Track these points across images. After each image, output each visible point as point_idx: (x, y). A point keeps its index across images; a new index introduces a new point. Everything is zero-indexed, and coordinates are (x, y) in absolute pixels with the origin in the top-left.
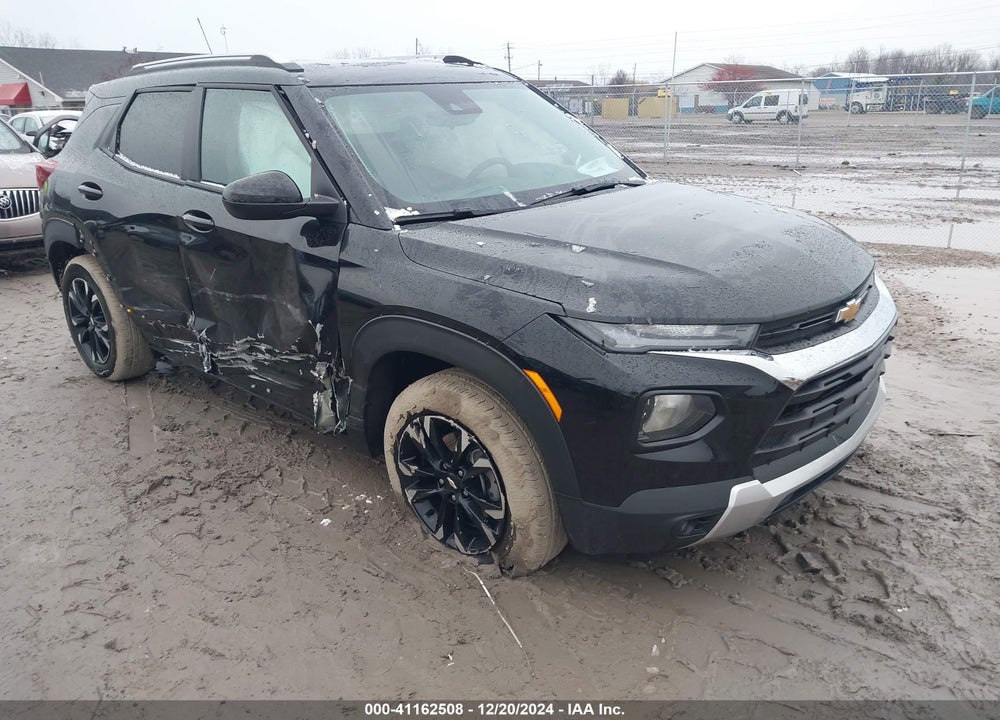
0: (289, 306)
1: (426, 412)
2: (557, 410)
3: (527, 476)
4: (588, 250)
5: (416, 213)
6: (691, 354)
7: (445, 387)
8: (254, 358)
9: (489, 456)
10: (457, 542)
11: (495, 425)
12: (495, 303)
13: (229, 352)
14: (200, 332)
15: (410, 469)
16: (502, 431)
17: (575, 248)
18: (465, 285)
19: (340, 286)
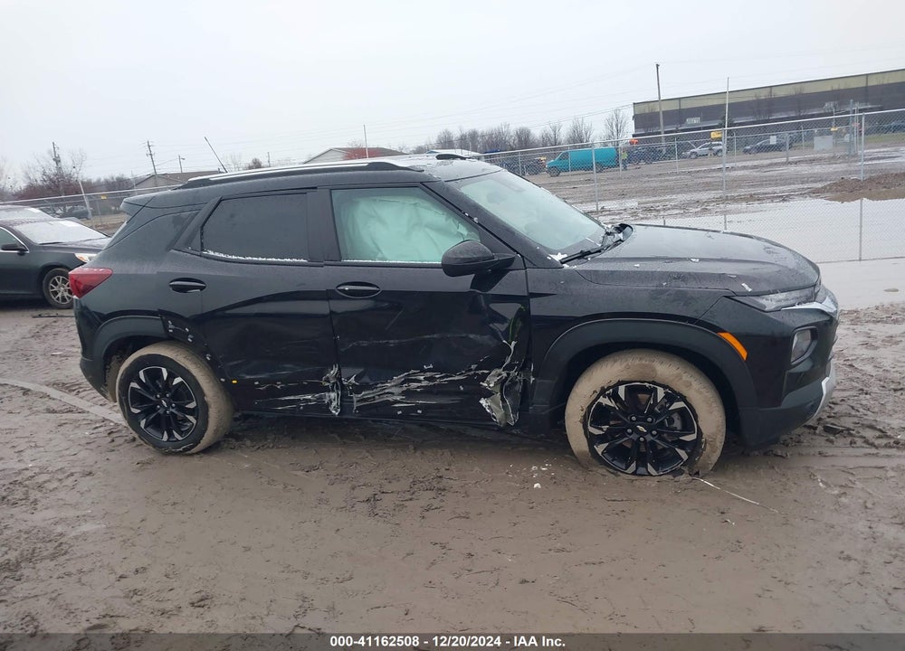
0: (471, 336)
1: (620, 383)
2: (744, 354)
3: (714, 405)
4: (701, 260)
5: (565, 256)
6: (797, 307)
7: (637, 362)
8: (405, 389)
9: (683, 399)
10: (651, 469)
11: (686, 377)
12: (682, 297)
13: (379, 389)
14: (349, 378)
15: (602, 429)
16: (692, 380)
17: (693, 260)
18: (652, 291)
19: (534, 312)
